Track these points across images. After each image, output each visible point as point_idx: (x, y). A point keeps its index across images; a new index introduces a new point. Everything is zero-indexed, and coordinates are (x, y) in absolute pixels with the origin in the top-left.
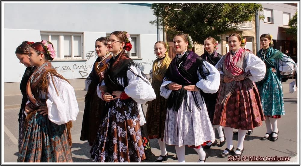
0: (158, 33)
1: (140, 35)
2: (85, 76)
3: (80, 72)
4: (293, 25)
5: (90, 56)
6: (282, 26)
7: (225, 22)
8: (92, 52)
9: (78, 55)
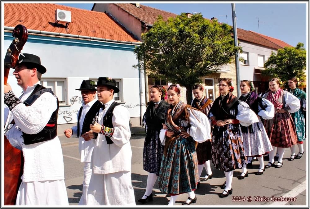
0: (139, 77)
1: (122, 79)
2: (69, 121)
3: (64, 117)
4: (268, 67)
5: (74, 102)
6: (257, 68)
7: (207, 64)
8: (75, 97)
9: (62, 101)
